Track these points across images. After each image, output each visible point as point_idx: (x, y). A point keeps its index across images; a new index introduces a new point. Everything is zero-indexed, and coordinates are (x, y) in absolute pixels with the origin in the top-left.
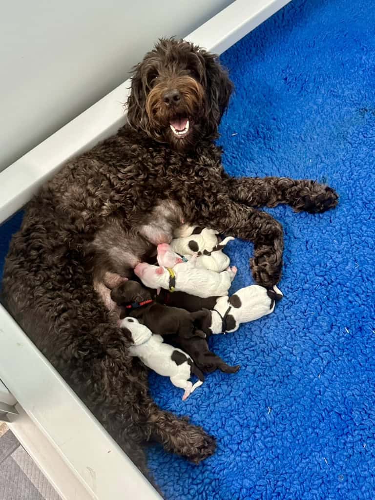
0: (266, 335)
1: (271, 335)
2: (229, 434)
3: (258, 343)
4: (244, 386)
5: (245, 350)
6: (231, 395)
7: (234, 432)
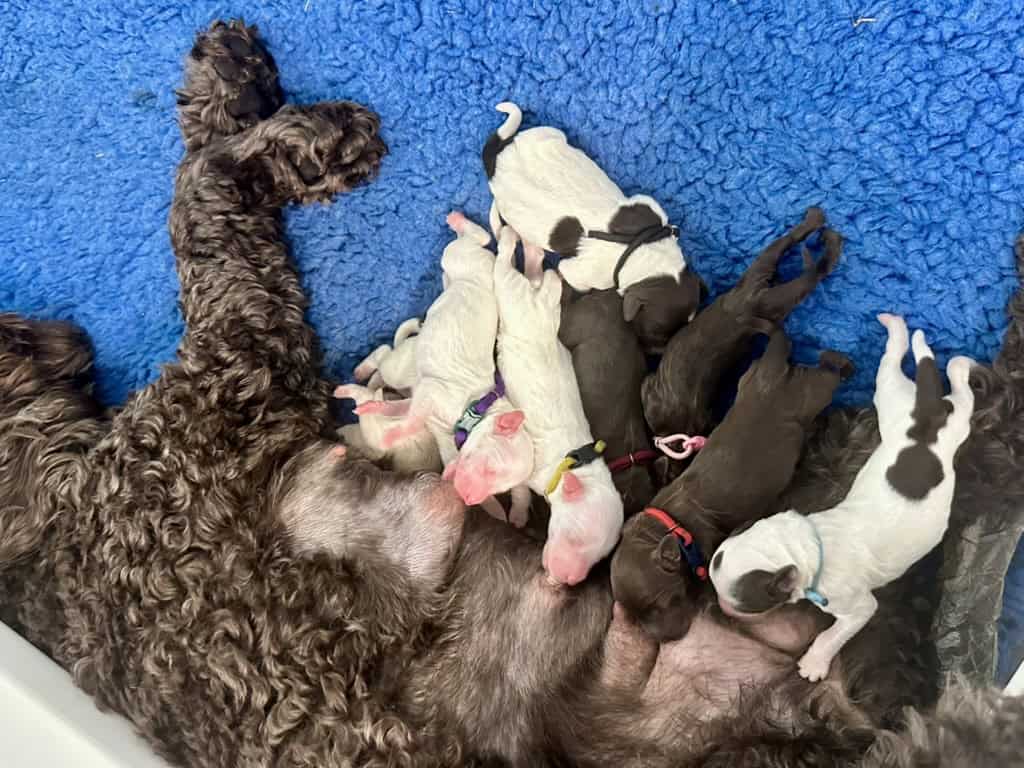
0: (641, 104)
1: (636, 92)
2: (976, 111)
3: (671, 120)
4: (817, 117)
5: (705, 152)
6: (854, 145)
7: (962, 99)
